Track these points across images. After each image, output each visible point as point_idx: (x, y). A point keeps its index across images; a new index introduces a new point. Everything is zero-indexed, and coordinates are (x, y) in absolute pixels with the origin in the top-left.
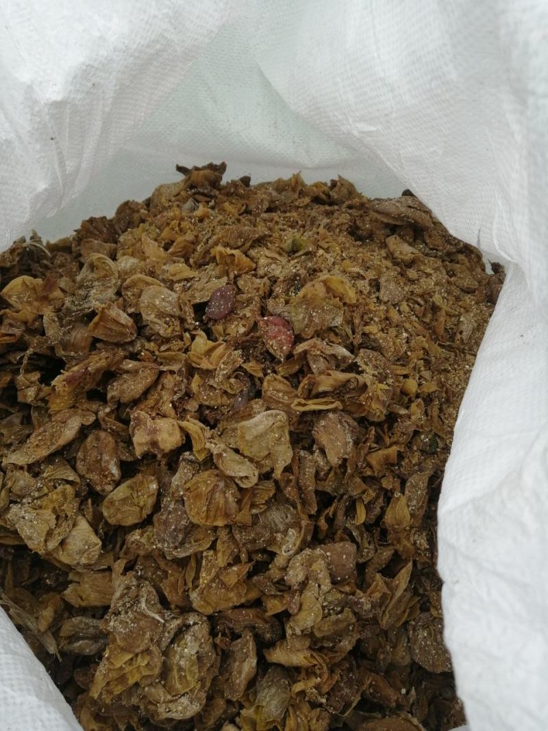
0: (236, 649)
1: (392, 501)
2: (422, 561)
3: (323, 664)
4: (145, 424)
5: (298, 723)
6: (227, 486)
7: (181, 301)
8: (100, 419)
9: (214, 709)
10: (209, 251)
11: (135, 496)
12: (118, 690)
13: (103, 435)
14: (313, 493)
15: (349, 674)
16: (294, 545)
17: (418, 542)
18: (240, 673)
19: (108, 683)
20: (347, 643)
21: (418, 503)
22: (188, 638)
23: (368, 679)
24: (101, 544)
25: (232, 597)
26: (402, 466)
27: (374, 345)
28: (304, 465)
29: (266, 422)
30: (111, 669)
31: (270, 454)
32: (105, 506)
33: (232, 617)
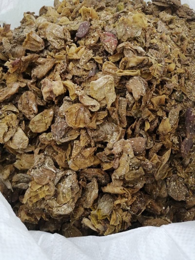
0: (89, 187)
1: (162, 121)
2: (175, 149)
3: (129, 193)
4: (47, 84)
5: (117, 217)
6: (85, 110)
7: (65, 31)
8: (28, 85)
9: (79, 212)
10: (78, 11)
11: (43, 118)
12: (35, 201)
13: (29, 92)
14: (125, 117)
15: (140, 198)
16: (116, 139)
17: (174, 140)
18: (90, 197)
19: (30, 198)
20: (140, 185)
21: (174, 122)
22: (67, 180)
23: (149, 201)
24: (28, 139)
25: (87, 162)
26: (167, 106)
27: (155, 47)
28: (121, 104)
29: (104, 81)
30: (32, 192)
31: (105, 98)
32: (31, 124)
33: (87, 172)
